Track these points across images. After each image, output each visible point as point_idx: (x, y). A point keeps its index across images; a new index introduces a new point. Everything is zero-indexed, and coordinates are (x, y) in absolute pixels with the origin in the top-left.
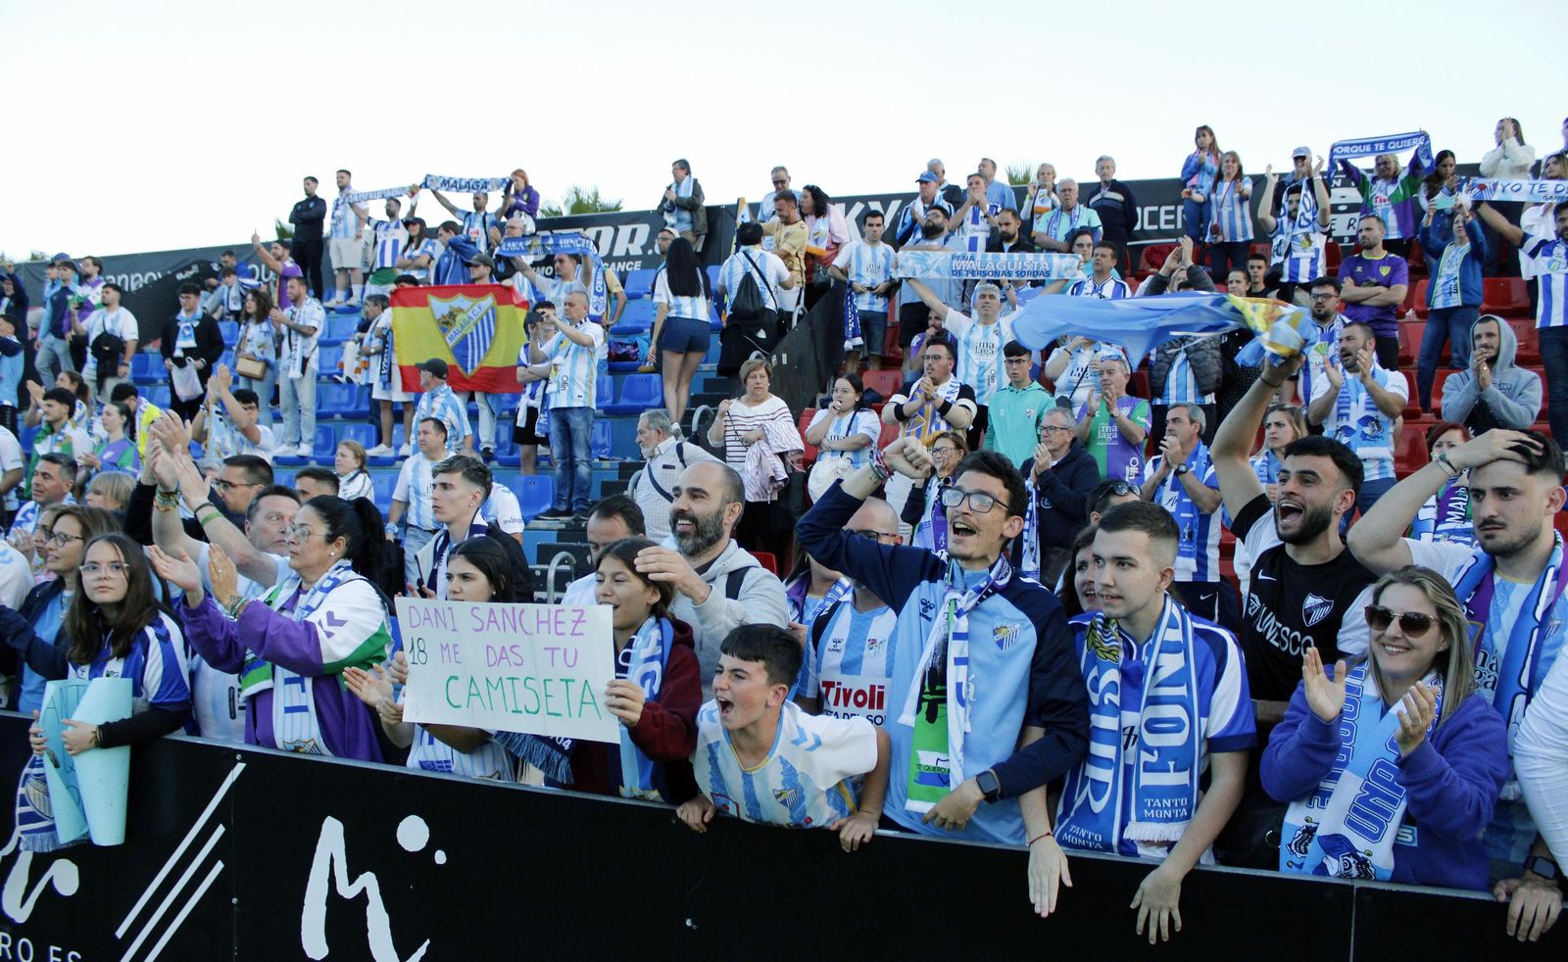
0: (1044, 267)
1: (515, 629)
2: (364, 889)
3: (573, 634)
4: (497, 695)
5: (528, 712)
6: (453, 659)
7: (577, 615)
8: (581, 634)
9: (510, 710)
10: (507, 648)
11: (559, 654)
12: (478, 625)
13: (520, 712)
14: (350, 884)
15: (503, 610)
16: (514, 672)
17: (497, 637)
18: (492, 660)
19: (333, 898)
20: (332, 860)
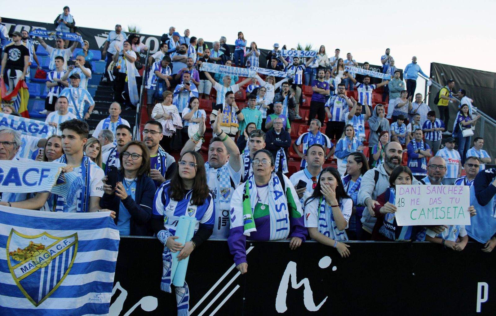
0: (247, 73)
1: (441, 193)
2: (303, 284)
3: (459, 194)
4: (431, 214)
5: (440, 218)
6: (415, 203)
7: (461, 188)
8: (461, 194)
9: (434, 218)
10: (437, 199)
11: (454, 200)
12: (428, 192)
13: (438, 218)
14: (297, 284)
15: (438, 187)
16: (437, 206)
17: (434, 195)
18: (431, 203)
19: (290, 290)
20: (290, 276)
